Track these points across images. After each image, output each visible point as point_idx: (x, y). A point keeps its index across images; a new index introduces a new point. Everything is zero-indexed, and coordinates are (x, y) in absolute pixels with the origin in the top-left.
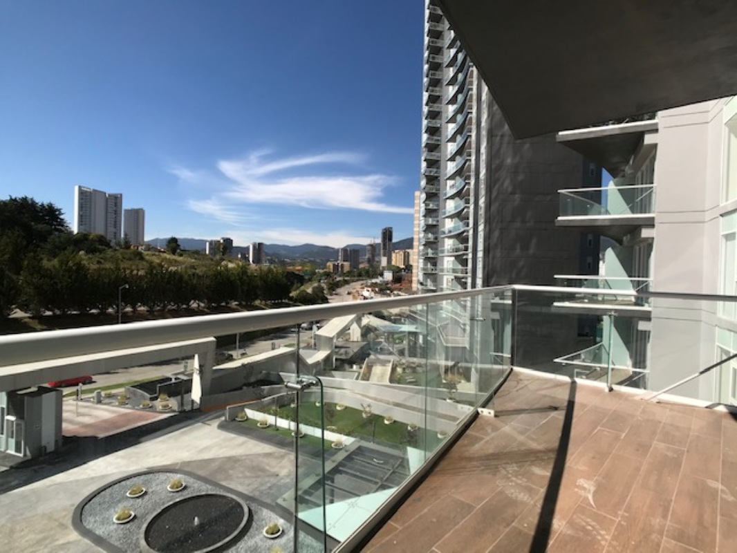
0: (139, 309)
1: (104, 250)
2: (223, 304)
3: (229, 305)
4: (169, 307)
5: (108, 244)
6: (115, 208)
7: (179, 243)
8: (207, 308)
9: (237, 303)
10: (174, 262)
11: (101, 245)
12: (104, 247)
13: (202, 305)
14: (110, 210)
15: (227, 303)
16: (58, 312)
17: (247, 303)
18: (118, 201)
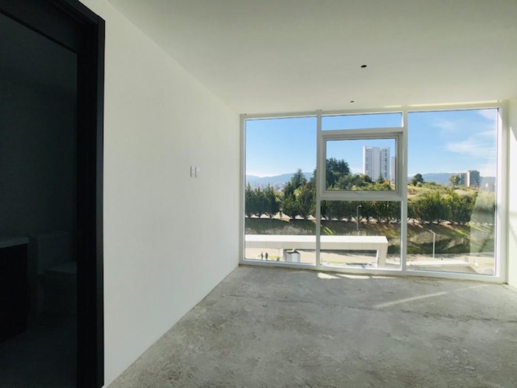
0: (371, 220)
1: (367, 184)
2: (435, 222)
3: (441, 224)
4: (391, 221)
5: (370, 181)
6: (385, 157)
7: (423, 177)
8: (421, 224)
9: (449, 222)
10: (413, 191)
11: (366, 181)
12: (367, 183)
13: (416, 221)
14: (382, 158)
15: (439, 222)
16: (327, 219)
17: (459, 223)
18: (387, 152)
